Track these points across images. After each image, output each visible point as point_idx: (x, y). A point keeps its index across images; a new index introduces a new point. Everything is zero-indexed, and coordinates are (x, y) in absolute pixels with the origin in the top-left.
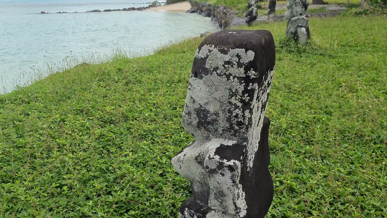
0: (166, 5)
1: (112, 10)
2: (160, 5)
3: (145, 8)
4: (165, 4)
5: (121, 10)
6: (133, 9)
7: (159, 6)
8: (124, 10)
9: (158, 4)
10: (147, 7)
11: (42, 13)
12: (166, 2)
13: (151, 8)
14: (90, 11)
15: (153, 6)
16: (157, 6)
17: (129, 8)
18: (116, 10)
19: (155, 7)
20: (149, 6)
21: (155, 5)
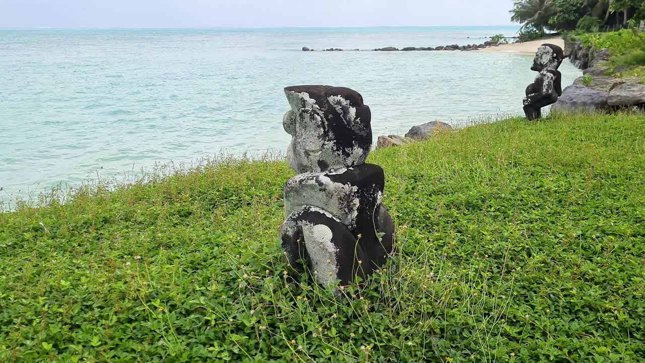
0: (519, 43)
1: (418, 49)
2: (507, 43)
3: (476, 47)
4: (516, 40)
5: (433, 49)
6: (455, 47)
7: (504, 44)
8: (439, 48)
9: (502, 40)
10: (481, 46)
11: (305, 49)
12: (518, 37)
13: (487, 47)
14: (379, 50)
15: (493, 43)
16: (500, 44)
17: (447, 46)
18: (424, 49)
19: (496, 46)
20: (485, 43)
21: (497, 42)
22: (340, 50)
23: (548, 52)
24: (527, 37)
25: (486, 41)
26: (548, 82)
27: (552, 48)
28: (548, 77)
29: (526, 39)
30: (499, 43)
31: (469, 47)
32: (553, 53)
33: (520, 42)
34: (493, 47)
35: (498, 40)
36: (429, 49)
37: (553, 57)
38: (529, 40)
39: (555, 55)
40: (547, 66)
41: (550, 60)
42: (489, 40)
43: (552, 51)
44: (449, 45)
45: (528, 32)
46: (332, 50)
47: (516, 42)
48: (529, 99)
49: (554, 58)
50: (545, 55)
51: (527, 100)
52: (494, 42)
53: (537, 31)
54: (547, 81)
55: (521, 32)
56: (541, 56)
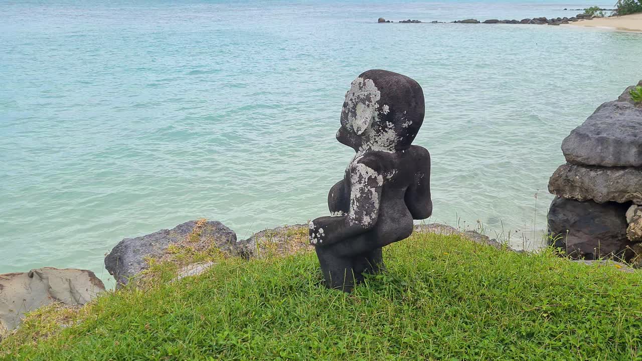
0: (616, 17)
1: (501, 22)
2: (603, 16)
3: (566, 21)
4: (613, 13)
5: (518, 22)
6: (543, 21)
7: (598, 17)
8: (525, 21)
9: (597, 13)
10: (573, 19)
11: (381, 21)
12: (616, 10)
13: (580, 20)
14: (459, 22)
15: (586, 16)
16: (595, 17)
17: (534, 19)
18: (508, 22)
19: (591, 19)
20: (577, 16)
21: (591, 15)
22: (418, 22)
23: (368, 98)
24: (626, 10)
25: (578, 14)
26: (362, 190)
27: (380, 88)
28: (361, 177)
29: (625, 13)
30: (593, 16)
31: (559, 19)
32: (381, 103)
33: (618, 15)
34: (585, 21)
35: (593, 13)
36: (514, 22)
37: (381, 116)
38: (628, 13)
39: (386, 109)
40: (368, 140)
41: (373, 125)
42: (582, 12)
43: (378, 98)
44: (536, 18)
45: (628, 5)
46: (409, 21)
47: (613, 15)
48: (321, 231)
49: (384, 118)
50: (360, 107)
51: (316, 231)
52: (589, 14)
53: (639, 4)
54: (358, 186)
55: (620, 3)
56: (354, 107)
